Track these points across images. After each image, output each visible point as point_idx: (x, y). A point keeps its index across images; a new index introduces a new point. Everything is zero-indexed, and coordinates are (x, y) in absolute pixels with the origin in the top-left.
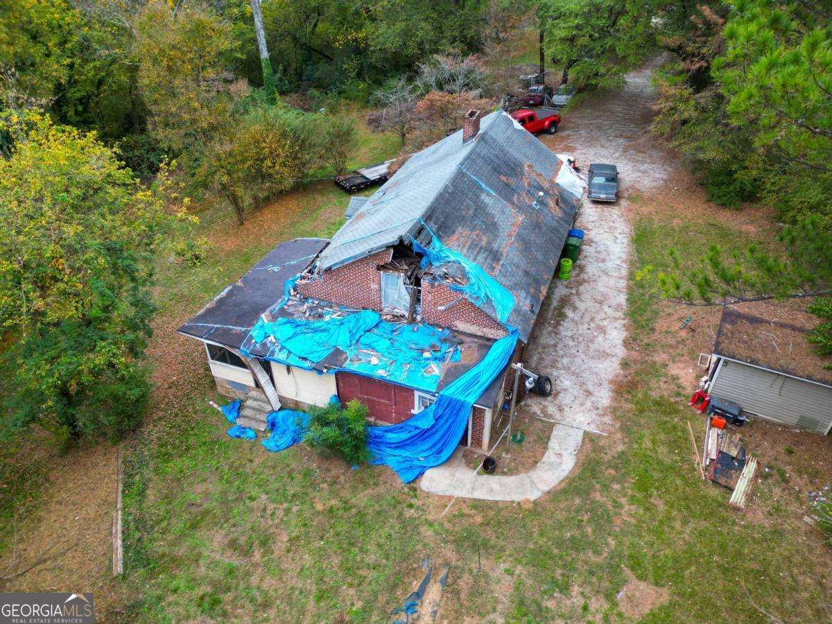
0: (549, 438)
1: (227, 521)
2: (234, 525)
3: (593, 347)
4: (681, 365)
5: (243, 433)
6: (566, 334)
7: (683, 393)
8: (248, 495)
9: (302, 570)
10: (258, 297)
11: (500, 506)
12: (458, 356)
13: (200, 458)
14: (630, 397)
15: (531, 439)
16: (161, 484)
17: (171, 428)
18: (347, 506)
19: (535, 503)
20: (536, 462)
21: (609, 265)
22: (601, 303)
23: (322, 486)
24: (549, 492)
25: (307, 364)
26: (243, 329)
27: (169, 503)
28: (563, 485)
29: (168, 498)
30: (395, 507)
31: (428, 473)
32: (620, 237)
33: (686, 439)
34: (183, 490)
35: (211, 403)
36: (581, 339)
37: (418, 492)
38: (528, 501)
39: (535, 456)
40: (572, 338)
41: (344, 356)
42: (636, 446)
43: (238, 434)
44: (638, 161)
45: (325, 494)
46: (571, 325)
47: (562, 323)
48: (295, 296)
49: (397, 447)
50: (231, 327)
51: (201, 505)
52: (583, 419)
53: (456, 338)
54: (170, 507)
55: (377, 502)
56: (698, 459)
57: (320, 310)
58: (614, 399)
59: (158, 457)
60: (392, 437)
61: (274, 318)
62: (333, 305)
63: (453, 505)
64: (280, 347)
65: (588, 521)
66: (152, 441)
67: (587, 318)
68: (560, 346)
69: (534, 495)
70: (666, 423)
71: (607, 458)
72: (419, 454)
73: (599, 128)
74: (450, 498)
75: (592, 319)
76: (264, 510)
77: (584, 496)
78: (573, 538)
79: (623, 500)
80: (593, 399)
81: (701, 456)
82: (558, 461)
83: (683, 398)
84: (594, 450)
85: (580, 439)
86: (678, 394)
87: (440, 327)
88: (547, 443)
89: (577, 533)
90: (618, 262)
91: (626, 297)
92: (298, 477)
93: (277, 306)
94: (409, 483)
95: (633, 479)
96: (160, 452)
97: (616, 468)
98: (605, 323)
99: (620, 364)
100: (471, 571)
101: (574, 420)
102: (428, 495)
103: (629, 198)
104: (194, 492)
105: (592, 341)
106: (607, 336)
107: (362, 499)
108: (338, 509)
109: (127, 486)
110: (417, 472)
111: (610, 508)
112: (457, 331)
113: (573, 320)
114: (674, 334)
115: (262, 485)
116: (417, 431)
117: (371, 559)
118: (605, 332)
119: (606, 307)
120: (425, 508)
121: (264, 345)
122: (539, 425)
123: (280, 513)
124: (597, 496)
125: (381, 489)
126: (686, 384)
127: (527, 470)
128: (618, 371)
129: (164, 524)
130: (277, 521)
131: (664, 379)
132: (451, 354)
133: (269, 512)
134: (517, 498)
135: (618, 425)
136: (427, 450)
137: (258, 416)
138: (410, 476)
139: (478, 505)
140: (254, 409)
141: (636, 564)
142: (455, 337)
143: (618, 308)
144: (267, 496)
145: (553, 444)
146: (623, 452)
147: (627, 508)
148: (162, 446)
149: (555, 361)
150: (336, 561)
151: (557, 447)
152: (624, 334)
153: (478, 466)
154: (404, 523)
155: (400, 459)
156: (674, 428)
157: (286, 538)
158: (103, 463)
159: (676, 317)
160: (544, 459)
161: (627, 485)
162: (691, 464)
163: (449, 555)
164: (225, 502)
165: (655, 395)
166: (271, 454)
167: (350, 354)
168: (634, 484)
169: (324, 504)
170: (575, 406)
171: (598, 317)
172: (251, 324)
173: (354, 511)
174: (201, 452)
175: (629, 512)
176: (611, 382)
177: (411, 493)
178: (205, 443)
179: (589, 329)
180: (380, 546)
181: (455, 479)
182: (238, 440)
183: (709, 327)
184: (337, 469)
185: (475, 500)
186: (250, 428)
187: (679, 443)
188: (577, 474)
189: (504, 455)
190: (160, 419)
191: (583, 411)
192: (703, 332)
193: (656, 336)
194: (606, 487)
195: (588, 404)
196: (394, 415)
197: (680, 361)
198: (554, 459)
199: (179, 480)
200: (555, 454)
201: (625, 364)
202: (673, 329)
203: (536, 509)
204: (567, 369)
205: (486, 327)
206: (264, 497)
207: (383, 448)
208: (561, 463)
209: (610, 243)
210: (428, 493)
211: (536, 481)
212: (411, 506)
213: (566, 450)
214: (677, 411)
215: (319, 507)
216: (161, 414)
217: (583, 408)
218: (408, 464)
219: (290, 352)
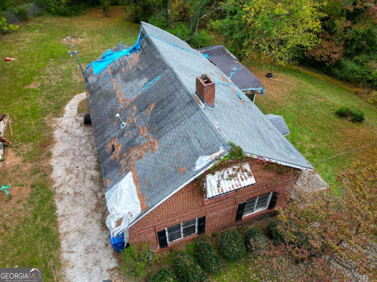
4: (13, 165)
6: (91, 157)
14: (44, 139)
22: (76, 194)
24: (71, 99)
33: (14, 128)
36: (80, 158)
38: (78, 94)
40: (85, 156)
42: (39, 120)
46: (89, 165)
47: (97, 164)
52: (66, 121)
56: (10, 121)
58: (52, 134)
67: (81, 175)
68: (90, 148)
69: (76, 96)
75: (77, 176)
77: (57, 102)
79: (42, 103)
83: (14, 145)
86: (16, 147)
88: (78, 110)
91: (57, 212)
98: (68, 178)
99: (52, 154)
101: (69, 119)
106: (64, 168)
113: (90, 169)
119: (70, 193)
127: (82, 101)
128: (53, 149)
134: (82, 94)
149: (89, 139)
151: (73, 110)
152: (53, 175)
160: (77, 106)
170: (71, 124)
171: (74, 180)
191: (66, 124)
198: (74, 107)
201: (50, 155)
204: (81, 138)
208: (70, 107)
211: (78, 100)
213: (69, 111)
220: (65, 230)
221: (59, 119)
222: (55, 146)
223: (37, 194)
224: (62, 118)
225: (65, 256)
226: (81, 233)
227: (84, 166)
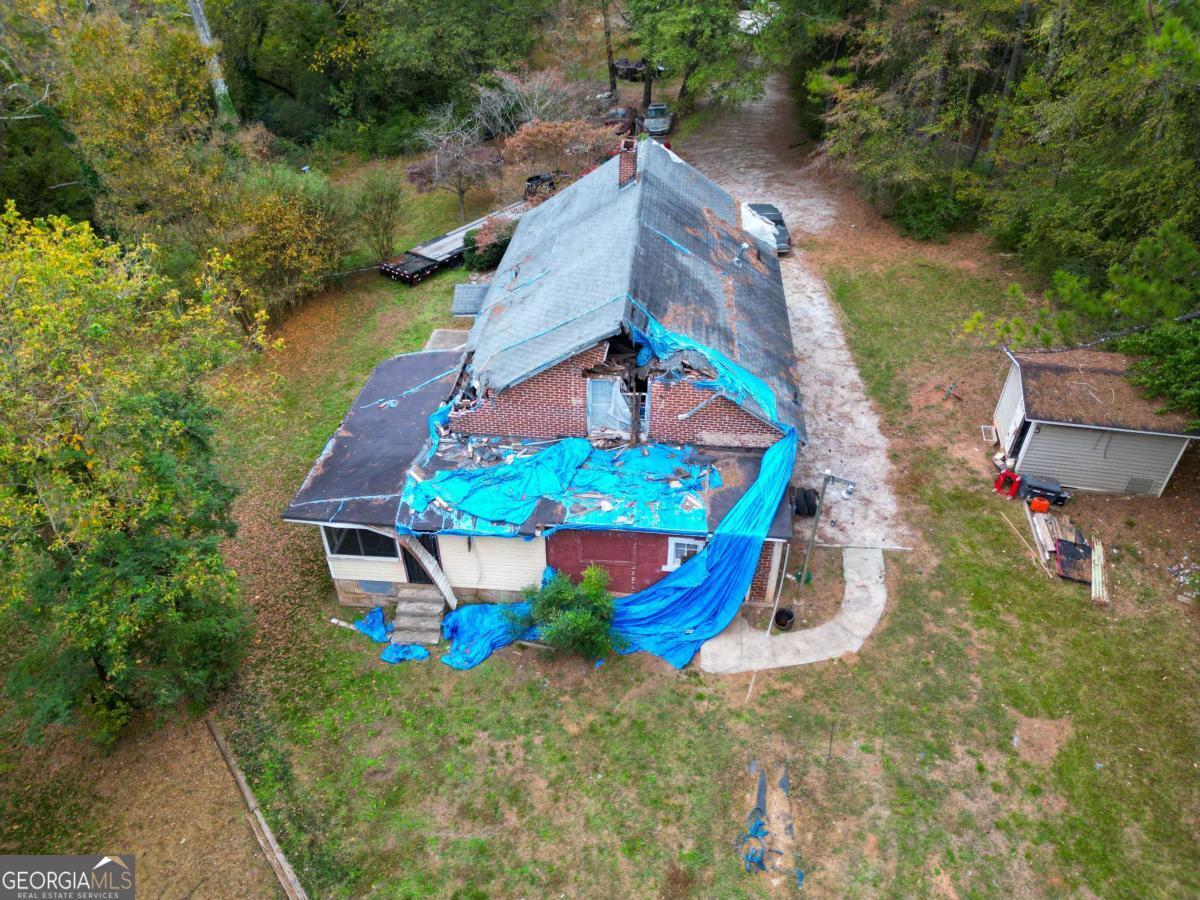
0: (842, 569)
1: (441, 782)
2: (456, 786)
3: (845, 443)
4: (963, 445)
5: (406, 653)
7: (980, 479)
8: (456, 738)
9: (588, 820)
10: (387, 448)
11: (818, 668)
12: (717, 479)
13: (355, 703)
14: (918, 497)
15: (819, 574)
16: (312, 756)
17: (287, 670)
18: (612, 719)
19: (859, 654)
20: (839, 603)
21: (818, 334)
22: (830, 384)
23: (562, 699)
24: (871, 637)
25: (507, 529)
26: (388, 497)
27: (336, 780)
28: (885, 624)
29: (331, 772)
30: (680, 704)
31: (706, 648)
32: (814, 296)
33: (1008, 534)
34: (350, 756)
35: (334, 621)
36: (826, 434)
37: (702, 676)
38: (850, 655)
39: (833, 596)
41: (560, 508)
42: (952, 555)
43: (401, 656)
44: (790, 196)
45: (572, 708)
48: (449, 436)
49: (649, 624)
50: (368, 497)
51: (389, 770)
52: (874, 535)
53: (704, 455)
54: (340, 784)
55: (653, 703)
56: (1033, 555)
57: (494, 450)
58: (901, 504)
59: (286, 718)
60: (639, 610)
61: (428, 473)
62: (510, 439)
63: (756, 683)
64: (456, 512)
65: (936, 661)
66: (265, 696)
67: (822, 407)
69: (855, 646)
70: (975, 519)
71: (924, 579)
72: (685, 626)
73: (721, 157)
74: (748, 674)
75: (829, 406)
76: (492, 753)
77: (917, 633)
78: (926, 687)
79: (967, 626)
80: (875, 507)
81: (1036, 551)
82: (866, 595)
83: (983, 485)
84: (904, 572)
85: (880, 560)
86: (975, 482)
87: (678, 444)
88: (842, 575)
89: (928, 679)
90: (828, 329)
91: (858, 372)
92: (523, 696)
93: (426, 455)
94: (685, 667)
95: (966, 598)
96: (286, 709)
97: (942, 590)
100: (817, 762)
101: (864, 539)
102: (717, 677)
103: (802, 245)
104: (371, 754)
105: (841, 434)
107: (629, 703)
108: (601, 725)
109: (253, 772)
110: (690, 650)
111: (956, 639)
112: (702, 446)
114: (938, 408)
115: (472, 719)
116: (679, 594)
117: (679, 779)
118: (852, 421)
120: (720, 695)
121: (430, 514)
122: (823, 554)
123: (518, 752)
124: (931, 628)
125: (649, 684)
126: (979, 467)
127: (832, 615)
129: (343, 811)
130: (519, 764)
131: (949, 467)
132: (707, 478)
133: (501, 754)
134: (836, 654)
135: (919, 534)
136: (697, 616)
137: (423, 624)
138: (683, 657)
139: (789, 674)
140: (413, 615)
141: (1017, 701)
142: (701, 454)
143: (853, 387)
144: (486, 734)
145: (849, 574)
146: (940, 567)
147: (975, 634)
148: (284, 700)
150: (631, 795)
151: (856, 578)
152: (876, 419)
153: (768, 624)
154: (702, 722)
155: (660, 640)
156: (988, 523)
157: (543, 784)
158: (190, 748)
159: (931, 386)
160: (847, 596)
161: (963, 606)
162: (1027, 562)
163: (779, 748)
164: (425, 758)
165: (946, 488)
166: (462, 674)
167: (567, 503)
168: (971, 602)
169: (578, 724)
170: (857, 521)
171: (835, 402)
172: (396, 488)
173: (625, 722)
174: (352, 695)
175: (980, 640)
176: (887, 482)
177: (693, 679)
178: (352, 681)
179: (830, 420)
180: (681, 759)
181: (745, 647)
182: (403, 664)
183: (975, 392)
184: (574, 672)
185: (783, 669)
186: (414, 644)
187: (1001, 540)
188: (895, 607)
189: (795, 602)
190: (263, 661)
191: (869, 526)
192: (970, 399)
193: (915, 415)
194: (938, 615)
195: (872, 516)
196: (633, 579)
197: (960, 441)
198: (858, 594)
199: (336, 742)
200: (858, 587)
201: (894, 457)
202: (933, 402)
203: (865, 661)
205: (745, 433)
206: (483, 735)
207: (630, 629)
208: (870, 597)
209: (805, 305)
210: (716, 675)
211: (848, 627)
212: (700, 697)
213: (869, 578)
214: (983, 503)
215: (573, 729)
216: (260, 654)
217: (867, 522)
218: (671, 643)
219: (474, 517)
227: (818, 419)
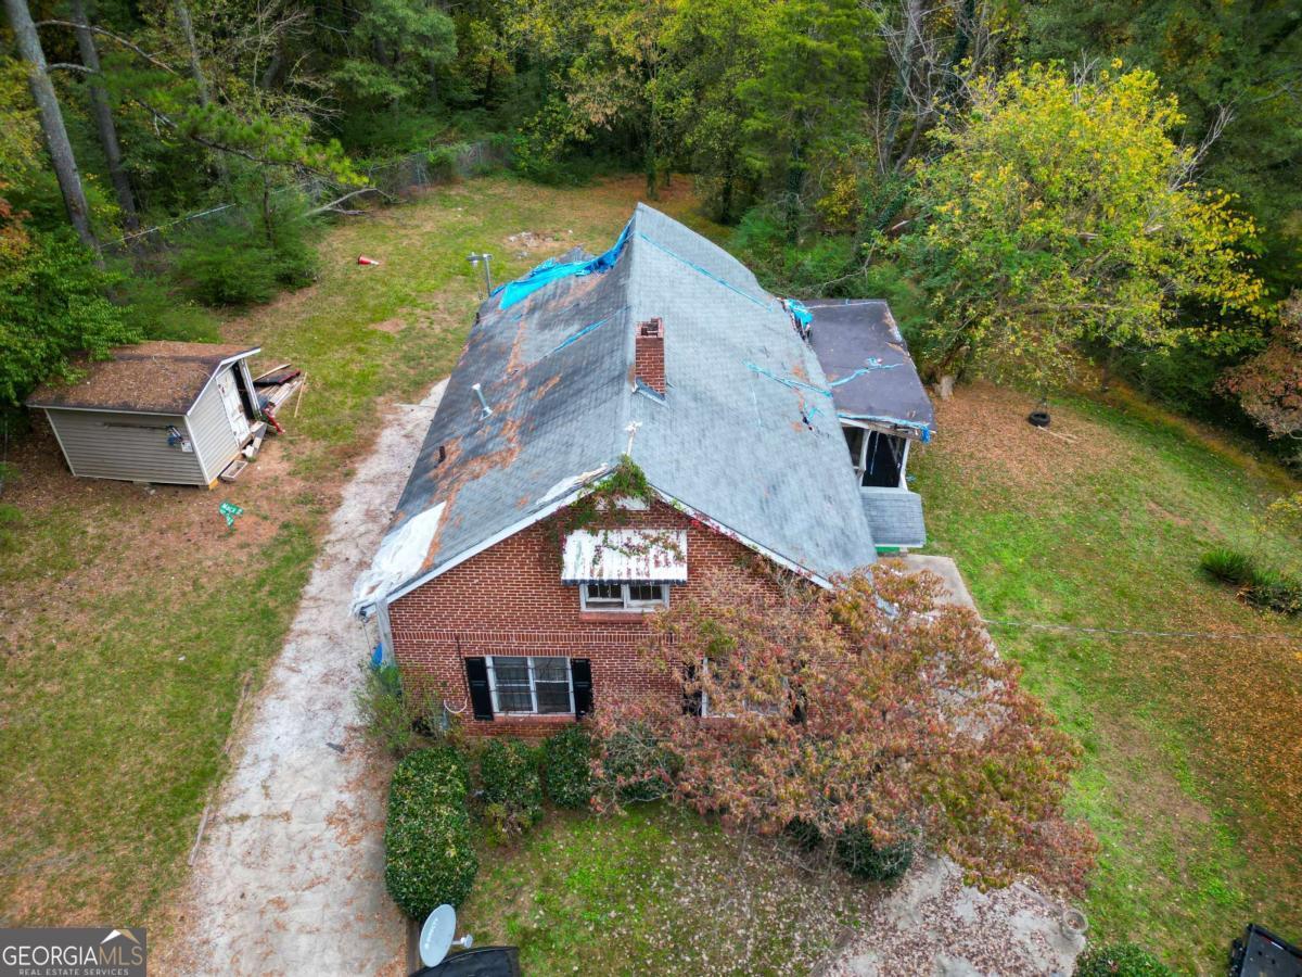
7: (285, 443)
58: (376, 436)
86: (292, 442)
91: (307, 588)
98: (362, 529)
99: (355, 474)
106: (365, 507)
118: (367, 513)
119: (352, 559)
126: (277, 451)
128: (363, 465)
135: (378, 414)
143: (331, 562)
152: (337, 517)
193: (284, 516)
201: (349, 475)
220: (304, 626)
221: (407, 407)
222: (370, 460)
223: (285, 543)
224: (413, 406)
225: (280, 673)
226: (333, 640)
